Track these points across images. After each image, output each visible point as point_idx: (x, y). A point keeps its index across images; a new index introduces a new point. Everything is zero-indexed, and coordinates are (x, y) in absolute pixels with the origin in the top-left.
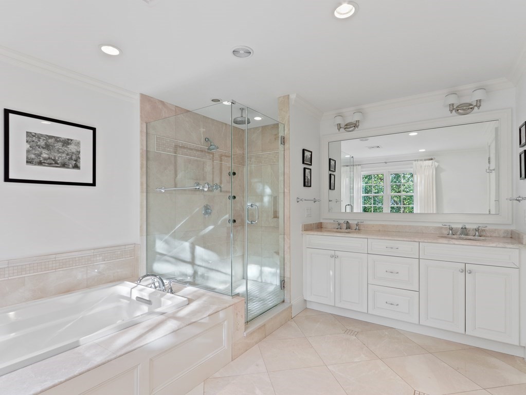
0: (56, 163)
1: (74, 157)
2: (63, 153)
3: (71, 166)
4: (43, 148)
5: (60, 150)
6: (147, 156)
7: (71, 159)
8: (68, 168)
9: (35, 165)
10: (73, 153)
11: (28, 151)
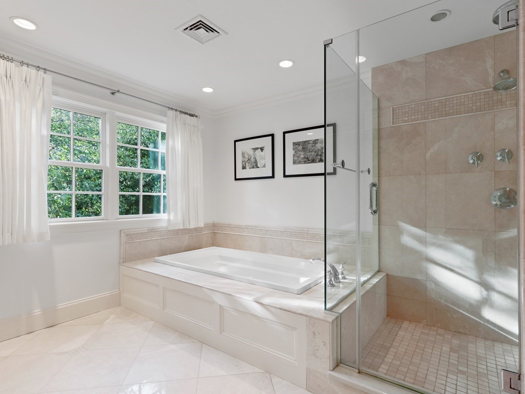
0: (309, 160)
1: (319, 153)
2: (312, 151)
3: (317, 160)
4: (301, 151)
5: (311, 150)
6: (379, 134)
7: (317, 155)
8: (316, 162)
9: (297, 164)
10: (319, 150)
11: (294, 156)
